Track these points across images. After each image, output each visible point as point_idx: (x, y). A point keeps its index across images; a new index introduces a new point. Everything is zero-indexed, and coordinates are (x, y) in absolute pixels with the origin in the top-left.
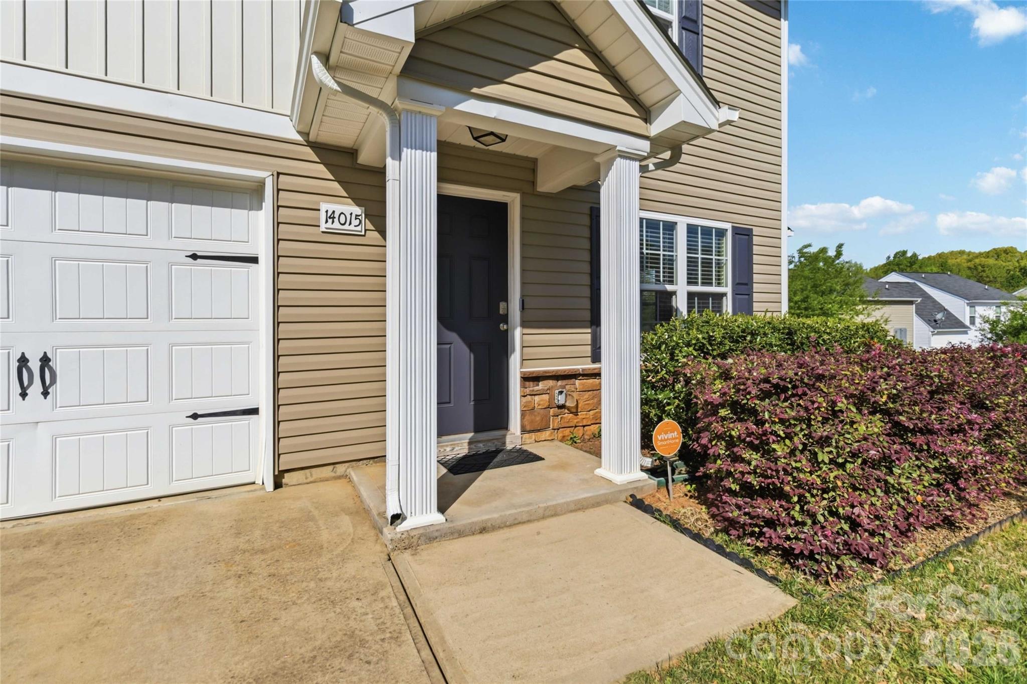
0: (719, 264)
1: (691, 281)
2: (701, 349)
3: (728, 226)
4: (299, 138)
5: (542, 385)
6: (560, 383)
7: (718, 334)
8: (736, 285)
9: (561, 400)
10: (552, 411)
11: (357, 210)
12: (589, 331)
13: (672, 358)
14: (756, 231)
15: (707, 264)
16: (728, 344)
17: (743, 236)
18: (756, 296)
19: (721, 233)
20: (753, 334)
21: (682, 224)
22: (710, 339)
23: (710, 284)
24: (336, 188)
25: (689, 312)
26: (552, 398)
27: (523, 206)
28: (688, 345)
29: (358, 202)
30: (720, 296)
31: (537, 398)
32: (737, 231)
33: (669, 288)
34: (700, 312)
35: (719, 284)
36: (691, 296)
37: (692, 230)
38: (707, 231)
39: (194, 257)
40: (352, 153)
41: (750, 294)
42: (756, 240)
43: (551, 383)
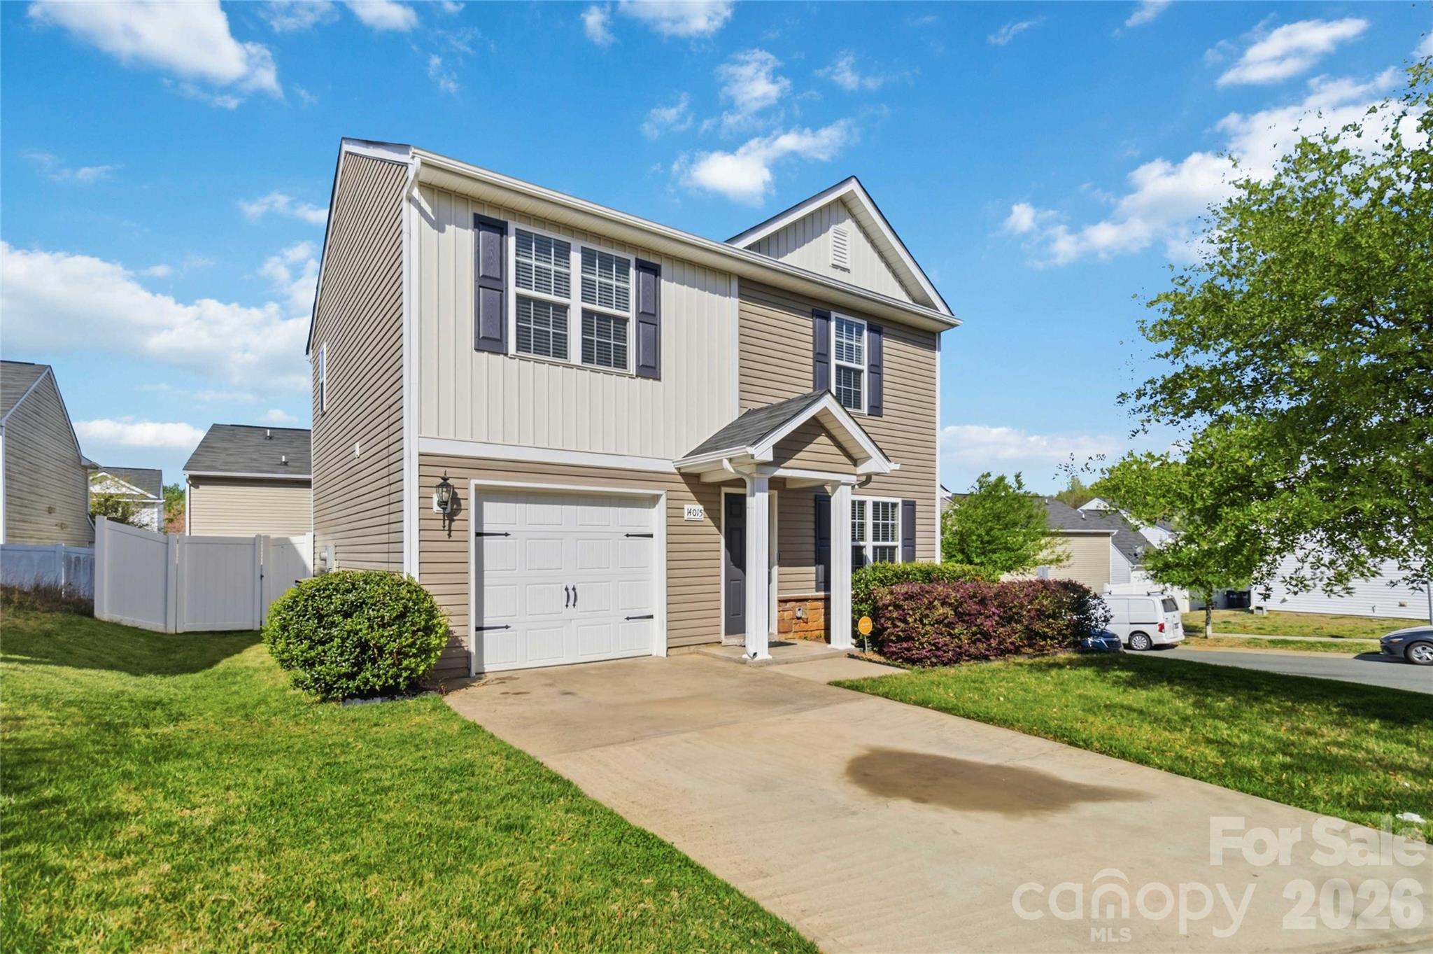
0: (893, 525)
1: (876, 538)
2: (881, 581)
3: (899, 501)
4: (676, 471)
5: (789, 605)
6: (798, 604)
7: (889, 574)
8: (904, 539)
9: (799, 614)
10: (794, 621)
11: (701, 507)
12: (813, 569)
13: (867, 586)
14: (918, 501)
15: (885, 526)
16: (895, 579)
17: (910, 506)
18: (918, 547)
19: (894, 505)
20: (908, 574)
21: (870, 500)
22: (885, 577)
23: (887, 540)
24: (691, 496)
25: (875, 560)
26: (795, 613)
27: (779, 498)
28: (875, 580)
29: (700, 502)
30: (893, 548)
31: (786, 613)
32: (905, 503)
33: (862, 543)
34: (881, 562)
35: (893, 540)
36: (875, 548)
37: (876, 505)
38: (885, 505)
39: (628, 535)
40: (698, 476)
41: (913, 546)
42: (918, 508)
43: (794, 603)
